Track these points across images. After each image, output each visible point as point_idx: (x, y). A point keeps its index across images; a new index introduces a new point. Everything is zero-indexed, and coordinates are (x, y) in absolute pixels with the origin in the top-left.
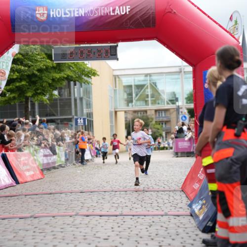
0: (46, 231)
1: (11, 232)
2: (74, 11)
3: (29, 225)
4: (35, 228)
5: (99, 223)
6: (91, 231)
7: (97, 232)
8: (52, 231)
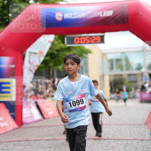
0: (61, 148)
1: (41, 148)
2: (78, 15)
3: (51, 144)
4: (56, 146)
5: (94, 144)
6: (89, 149)
7: (93, 149)
8: (66, 149)
